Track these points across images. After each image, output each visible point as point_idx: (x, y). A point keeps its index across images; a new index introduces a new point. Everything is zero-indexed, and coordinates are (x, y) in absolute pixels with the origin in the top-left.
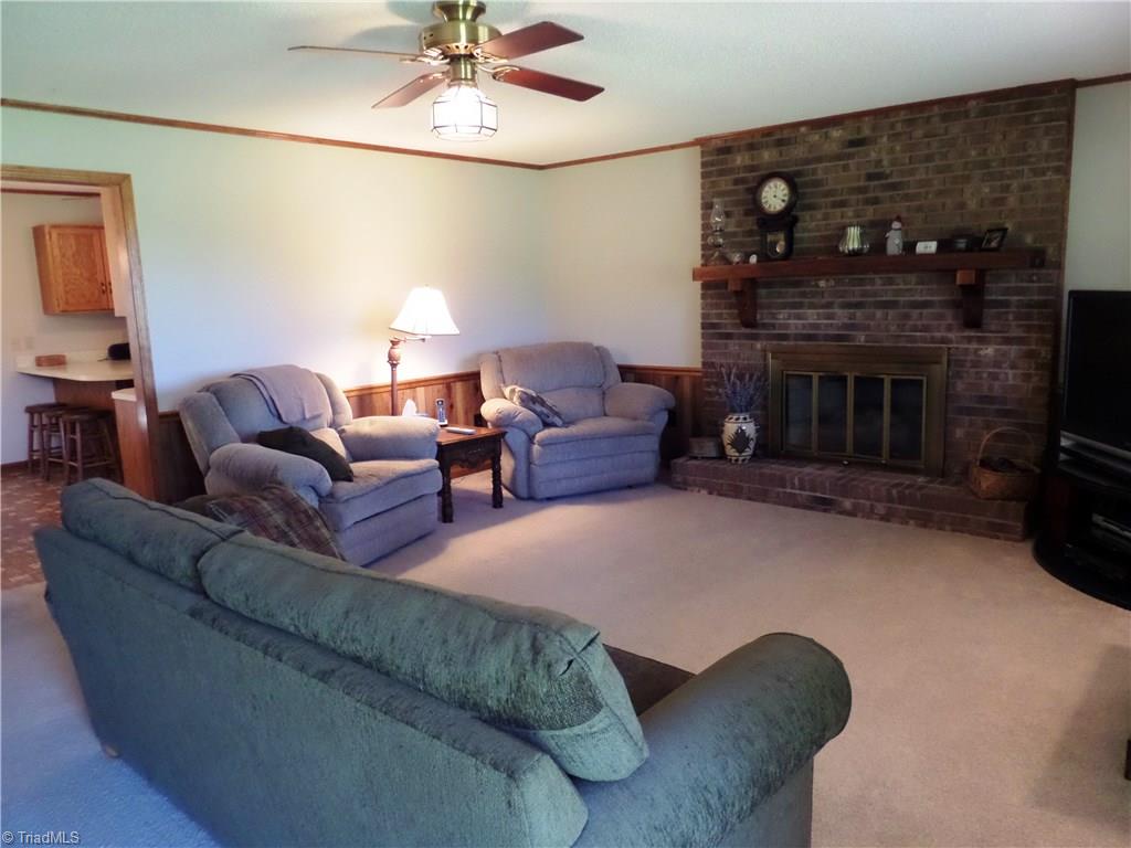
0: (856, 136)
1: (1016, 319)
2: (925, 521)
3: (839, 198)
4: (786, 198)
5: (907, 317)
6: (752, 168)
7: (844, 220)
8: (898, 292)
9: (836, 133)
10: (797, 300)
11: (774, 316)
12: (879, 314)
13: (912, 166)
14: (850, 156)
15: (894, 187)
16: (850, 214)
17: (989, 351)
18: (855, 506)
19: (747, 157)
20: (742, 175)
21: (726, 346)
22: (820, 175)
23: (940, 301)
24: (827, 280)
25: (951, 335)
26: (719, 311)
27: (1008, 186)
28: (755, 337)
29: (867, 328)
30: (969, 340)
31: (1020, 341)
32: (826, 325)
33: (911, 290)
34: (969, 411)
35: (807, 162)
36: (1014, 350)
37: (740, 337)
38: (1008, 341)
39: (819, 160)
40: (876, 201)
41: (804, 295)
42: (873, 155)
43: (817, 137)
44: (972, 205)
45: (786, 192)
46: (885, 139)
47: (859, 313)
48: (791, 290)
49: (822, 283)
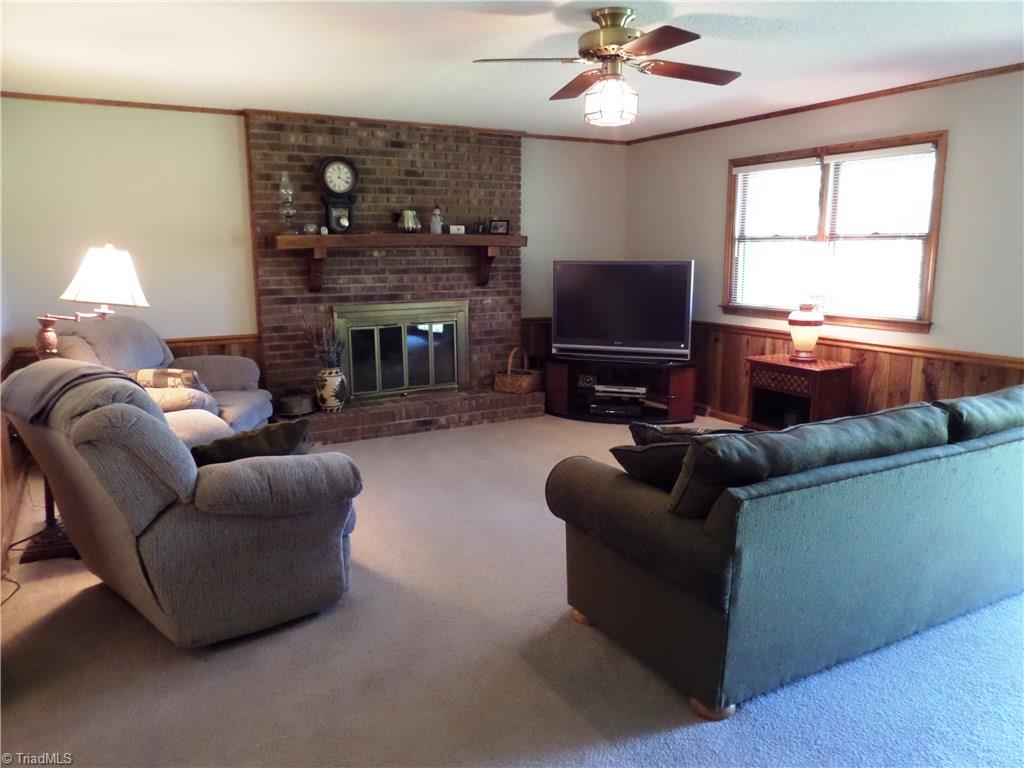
0: (395, 139)
1: (503, 279)
2: (493, 418)
3: (384, 186)
4: (349, 180)
5: (439, 279)
6: (305, 149)
7: (390, 204)
8: (431, 261)
9: (380, 133)
10: (355, 267)
11: (335, 281)
12: (420, 277)
13: (435, 170)
14: (393, 154)
15: (425, 183)
16: (394, 199)
17: (489, 301)
18: (447, 419)
19: (301, 138)
20: (296, 153)
21: (289, 310)
22: (369, 165)
23: (459, 268)
24: (380, 252)
25: (468, 291)
26: (280, 278)
27: (494, 193)
28: (319, 300)
29: (413, 288)
30: (478, 293)
31: (505, 293)
32: (381, 287)
33: (440, 260)
34: (479, 342)
35: (357, 152)
36: (501, 299)
37: (304, 300)
38: (499, 293)
39: (368, 152)
40: (412, 192)
41: (361, 263)
42: (410, 157)
43: (365, 134)
44: (475, 202)
45: (349, 175)
46: (417, 146)
47: (406, 277)
48: (349, 259)
49: (376, 254)
